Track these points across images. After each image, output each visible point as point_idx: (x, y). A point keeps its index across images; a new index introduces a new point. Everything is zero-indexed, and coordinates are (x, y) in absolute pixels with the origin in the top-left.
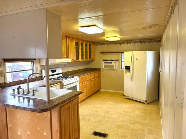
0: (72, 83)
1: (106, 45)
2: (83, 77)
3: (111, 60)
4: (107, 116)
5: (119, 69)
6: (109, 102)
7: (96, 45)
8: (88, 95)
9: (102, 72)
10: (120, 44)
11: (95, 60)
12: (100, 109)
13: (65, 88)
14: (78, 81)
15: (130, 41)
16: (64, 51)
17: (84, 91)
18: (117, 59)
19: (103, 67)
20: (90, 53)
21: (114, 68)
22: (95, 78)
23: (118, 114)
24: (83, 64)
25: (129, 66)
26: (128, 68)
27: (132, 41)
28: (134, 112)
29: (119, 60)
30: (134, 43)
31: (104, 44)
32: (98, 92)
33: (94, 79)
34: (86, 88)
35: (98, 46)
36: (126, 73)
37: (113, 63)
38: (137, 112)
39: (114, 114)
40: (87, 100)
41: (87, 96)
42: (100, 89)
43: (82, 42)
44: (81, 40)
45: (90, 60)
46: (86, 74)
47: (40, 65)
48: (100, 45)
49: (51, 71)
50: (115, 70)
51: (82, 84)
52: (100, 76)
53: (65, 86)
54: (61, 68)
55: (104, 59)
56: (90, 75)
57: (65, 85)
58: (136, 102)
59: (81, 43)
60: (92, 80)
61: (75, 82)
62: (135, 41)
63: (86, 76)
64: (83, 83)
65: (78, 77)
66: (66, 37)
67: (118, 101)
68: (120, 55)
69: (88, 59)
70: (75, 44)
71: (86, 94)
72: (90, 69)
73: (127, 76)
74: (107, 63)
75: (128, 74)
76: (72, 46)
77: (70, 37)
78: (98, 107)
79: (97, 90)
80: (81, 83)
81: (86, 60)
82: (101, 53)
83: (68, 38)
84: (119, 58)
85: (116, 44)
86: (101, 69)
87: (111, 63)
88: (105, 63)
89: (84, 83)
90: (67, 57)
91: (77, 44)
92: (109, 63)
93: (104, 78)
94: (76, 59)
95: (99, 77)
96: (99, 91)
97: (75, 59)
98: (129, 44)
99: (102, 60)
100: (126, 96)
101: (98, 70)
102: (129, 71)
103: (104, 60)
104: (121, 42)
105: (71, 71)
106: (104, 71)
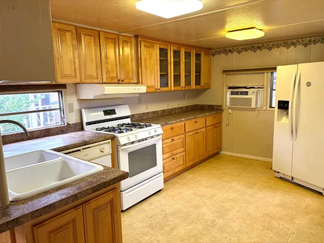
0: (143, 140)
1: (235, 54)
2: (174, 126)
3: (245, 88)
4: (221, 222)
5: (265, 108)
6: (234, 184)
7: (213, 55)
8: (189, 164)
9: (224, 114)
10: (270, 49)
11: (209, 88)
12: (206, 201)
13: (122, 150)
14: (158, 135)
15: (295, 41)
16: (130, 68)
17: (178, 156)
18: (259, 85)
19: (228, 104)
20: (198, 72)
21: (253, 106)
22: (206, 127)
23: (248, 222)
24: (184, 97)
25: (288, 102)
26: (284, 106)
27: (300, 40)
28: (292, 220)
29: (265, 86)
30: (306, 45)
31: (230, 51)
32: (215, 157)
33: (203, 130)
34: (182, 149)
35: (217, 56)
36: (279, 119)
37: (251, 95)
38: (302, 222)
39: (238, 218)
40: (186, 174)
41: (185, 167)
42: (221, 151)
43: (176, 48)
44: (174, 44)
45: (198, 87)
46: (183, 119)
47: (78, 100)
48: (223, 55)
49: (104, 111)
50: (254, 109)
51: (172, 140)
52: (220, 123)
53: (123, 147)
54: (127, 106)
55: (231, 85)
56: (194, 120)
57: (125, 145)
58: (301, 190)
59: (174, 51)
60: (199, 131)
61: (152, 137)
62: (308, 39)
63: (182, 123)
64: (176, 138)
65: (159, 126)
66: (136, 36)
67: (255, 184)
68: (267, 75)
69: (193, 86)
70: (158, 51)
71: (181, 162)
72: (199, 107)
73: (281, 124)
74: (237, 93)
75: (285, 120)
76: (150, 58)
77: (144, 37)
78: (204, 196)
79: (211, 153)
80: (170, 140)
81: (187, 88)
82: (224, 71)
83: (139, 39)
84: (266, 83)
85: (259, 51)
86: (224, 107)
87: (246, 93)
88: (232, 93)
89: (178, 140)
90: (138, 83)
91: (163, 53)
92: (242, 93)
93: (228, 126)
94: (161, 87)
95: (218, 125)
96: (218, 153)
97: (158, 85)
98: (293, 47)
99: (225, 88)
100: (278, 172)
101: (216, 110)
102: (287, 114)
103: (230, 88)
104: (271, 43)
105: (154, 112)
106: (230, 111)
